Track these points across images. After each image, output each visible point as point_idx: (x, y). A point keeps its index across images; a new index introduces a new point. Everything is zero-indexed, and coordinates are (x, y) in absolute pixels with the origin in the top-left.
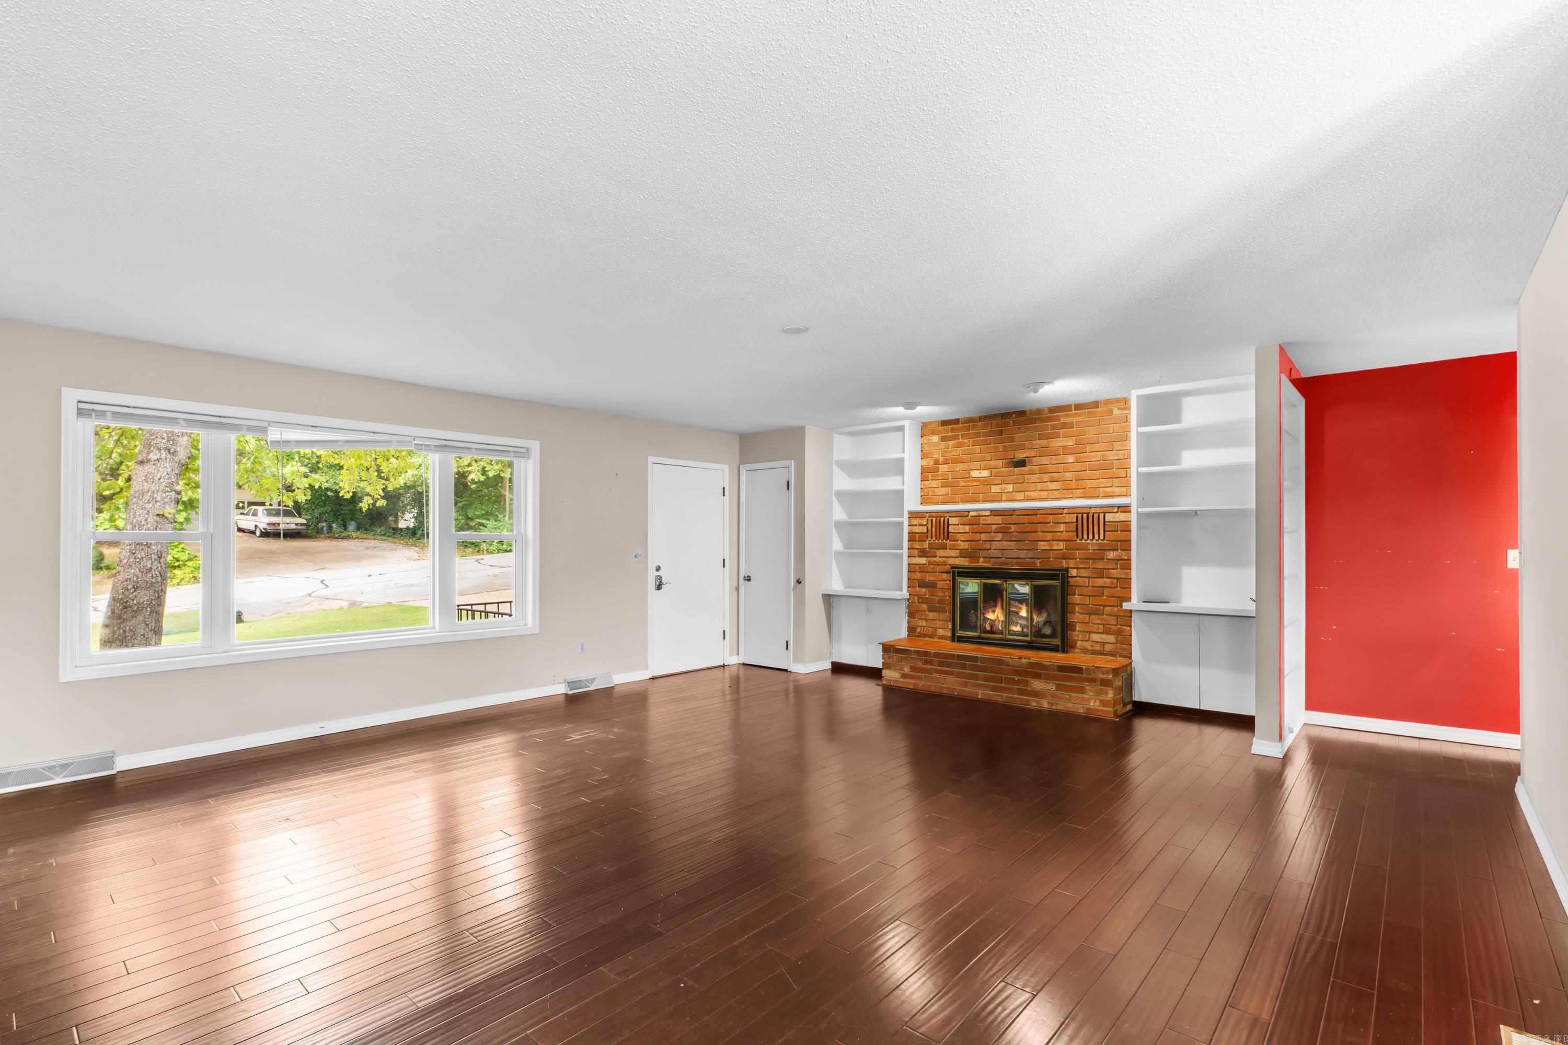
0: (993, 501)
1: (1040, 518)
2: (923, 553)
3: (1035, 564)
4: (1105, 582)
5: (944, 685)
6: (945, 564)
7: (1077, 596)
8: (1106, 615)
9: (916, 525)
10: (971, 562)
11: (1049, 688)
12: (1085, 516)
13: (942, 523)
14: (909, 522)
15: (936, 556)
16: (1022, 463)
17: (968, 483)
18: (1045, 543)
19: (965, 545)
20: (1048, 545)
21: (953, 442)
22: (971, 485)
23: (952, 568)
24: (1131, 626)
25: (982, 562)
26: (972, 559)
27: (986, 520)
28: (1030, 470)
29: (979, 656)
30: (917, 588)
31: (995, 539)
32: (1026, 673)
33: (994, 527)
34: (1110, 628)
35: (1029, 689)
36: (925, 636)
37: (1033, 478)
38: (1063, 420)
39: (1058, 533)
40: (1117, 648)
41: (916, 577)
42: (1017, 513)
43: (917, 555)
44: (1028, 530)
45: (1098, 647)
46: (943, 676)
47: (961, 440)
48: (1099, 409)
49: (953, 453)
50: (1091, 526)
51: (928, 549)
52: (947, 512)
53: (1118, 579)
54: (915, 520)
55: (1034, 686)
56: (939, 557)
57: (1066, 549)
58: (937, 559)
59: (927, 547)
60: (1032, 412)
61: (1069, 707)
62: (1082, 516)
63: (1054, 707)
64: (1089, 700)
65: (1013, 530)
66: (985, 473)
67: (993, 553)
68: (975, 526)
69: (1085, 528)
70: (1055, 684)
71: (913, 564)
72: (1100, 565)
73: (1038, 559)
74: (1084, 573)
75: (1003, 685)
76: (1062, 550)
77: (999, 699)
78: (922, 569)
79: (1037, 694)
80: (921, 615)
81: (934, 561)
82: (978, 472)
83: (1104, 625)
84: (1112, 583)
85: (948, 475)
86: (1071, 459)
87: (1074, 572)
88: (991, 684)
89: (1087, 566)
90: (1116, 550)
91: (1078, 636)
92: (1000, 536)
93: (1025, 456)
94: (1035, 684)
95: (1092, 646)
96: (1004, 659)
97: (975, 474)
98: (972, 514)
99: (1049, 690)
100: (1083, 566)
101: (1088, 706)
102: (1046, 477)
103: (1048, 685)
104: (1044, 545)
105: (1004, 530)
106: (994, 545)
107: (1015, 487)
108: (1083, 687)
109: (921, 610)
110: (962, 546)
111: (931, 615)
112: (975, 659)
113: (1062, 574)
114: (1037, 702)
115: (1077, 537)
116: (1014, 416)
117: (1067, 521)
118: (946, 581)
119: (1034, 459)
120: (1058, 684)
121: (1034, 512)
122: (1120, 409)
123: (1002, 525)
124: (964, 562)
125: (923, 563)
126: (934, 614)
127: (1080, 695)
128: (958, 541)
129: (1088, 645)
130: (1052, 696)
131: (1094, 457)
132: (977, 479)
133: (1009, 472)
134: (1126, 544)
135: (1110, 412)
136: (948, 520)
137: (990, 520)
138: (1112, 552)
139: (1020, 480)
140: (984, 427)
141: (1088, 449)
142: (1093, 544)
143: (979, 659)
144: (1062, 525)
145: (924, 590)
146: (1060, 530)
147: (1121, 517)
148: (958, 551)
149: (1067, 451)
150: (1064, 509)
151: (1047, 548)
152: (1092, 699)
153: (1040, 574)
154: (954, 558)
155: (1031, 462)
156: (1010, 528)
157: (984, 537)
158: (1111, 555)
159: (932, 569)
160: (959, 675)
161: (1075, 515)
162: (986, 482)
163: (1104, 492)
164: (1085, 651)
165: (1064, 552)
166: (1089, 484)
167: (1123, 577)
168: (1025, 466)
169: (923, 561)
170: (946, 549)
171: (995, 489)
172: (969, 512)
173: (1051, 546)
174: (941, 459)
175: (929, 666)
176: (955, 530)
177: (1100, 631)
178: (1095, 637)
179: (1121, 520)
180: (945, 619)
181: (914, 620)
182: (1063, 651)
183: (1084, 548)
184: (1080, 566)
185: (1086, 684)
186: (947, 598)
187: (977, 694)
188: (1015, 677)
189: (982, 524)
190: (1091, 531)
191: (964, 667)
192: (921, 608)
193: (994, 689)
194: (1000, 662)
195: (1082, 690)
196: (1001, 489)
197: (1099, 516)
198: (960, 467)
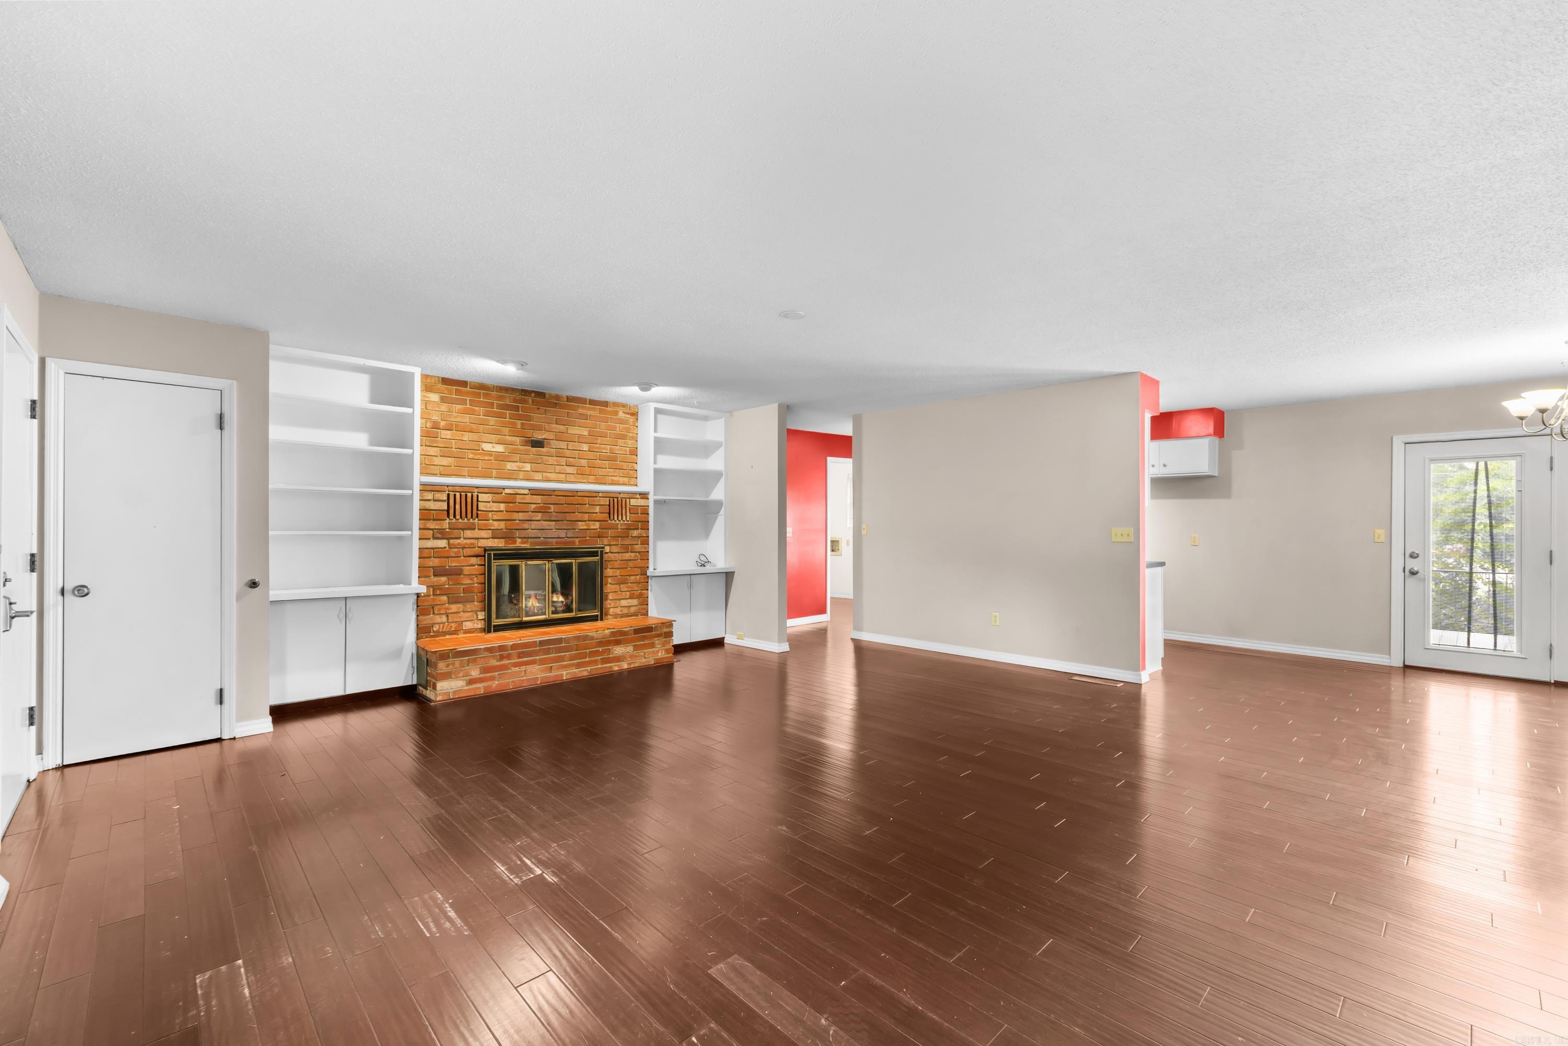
0: (509, 479)
1: (579, 500)
2: (440, 534)
3: (574, 543)
4: (631, 556)
5: (524, 678)
6: (472, 546)
7: (608, 570)
8: (631, 583)
9: (430, 500)
10: (506, 543)
11: (628, 650)
12: (616, 499)
13: (469, 500)
14: (421, 495)
15: (459, 538)
16: (538, 444)
17: (479, 456)
18: (583, 523)
19: (499, 525)
20: (586, 524)
21: (459, 406)
22: (482, 458)
23: (485, 550)
24: (648, 590)
25: (520, 543)
26: (508, 539)
27: (524, 499)
28: (548, 452)
29: (564, 637)
30: (432, 577)
31: (534, 519)
32: (609, 643)
33: (533, 506)
34: (633, 593)
35: (611, 656)
36: (445, 634)
37: (551, 460)
38: (580, 411)
39: (594, 514)
40: (639, 609)
41: (431, 564)
42: (556, 493)
43: (431, 536)
44: (567, 510)
45: (625, 611)
46: (523, 668)
47: (468, 406)
48: (608, 409)
49: (459, 419)
50: (620, 509)
51: (447, 530)
52: (477, 488)
53: (639, 552)
54: (430, 494)
55: (617, 652)
56: (464, 538)
57: (600, 528)
58: (462, 541)
59: (448, 527)
60: (551, 396)
61: (644, 663)
62: (614, 500)
63: (632, 666)
64: (658, 652)
65: (552, 510)
66: (500, 448)
67: (531, 533)
68: (510, 505)
69: (616, 511)
70: (633, 646)
71: (426, 548)
72: (627, 542)
73: (577, 538)
74: (615, 549)
75: (587, 659)
76: (596, 529)
77: (585, 674)
78: (437, 553)
79: (618, 659)
80: (440, 610)
81: (459, 544)
82: (491, 445)
83: (629, 591)
84: (635, 556)
85: (452, 443)
86: (585, 447)
87: (607, 549)
88: (576, 661)
89: (617, 543)
90: (638, 529)
91: (610, 604)
92: (539, 516)
93: (543, 437)
94: (617, 650)
95: (621, 611)
96: (588, 634)
97: (487, 447)
98: (507, 491)
99: (628, 652)
100: (615, 543)
101: (657, 657)
102: (563, 460)
103: (627, 648)
104: (582, 525)
105: (543, 510)
106: (534, 525)
107: (532, 467)
108: (654, 642)
109: (439, 603)
110: (496, 525)
111: (454, 608)
112: (559, 641)
113: (601, 551)
114: (619, 666)
115: (610, 519)
116: (533, 395)
117: (602, 503)
118: (474, 565)
119: (552, 442)
120: (635, 645)
121: (574, 493)
122: (624, 412)
123: (540, 505)
124: (499, 543)
125: (443, 546)
126: (458, 605)
127: (651, 650)
128: (489, 520)
129: (618, 611)
130: (631, 657)
131: (604, 449)
132: (489, 453)
133: (527, 450)
134: (645, 525)
135: (616, 413)
136: (478, 496)
137: (528, 499)
138: (635, 531)
139: (538, 460)
140: (500, 398)
141: (599, 441)
142: (621, 524)
143: (563, 640)
144: (598, 507)
145: (443, 579)
146: (596, 512)
147: (642, 502)
148: (490, 531)
149: (581, 439)
150: (599, 493)
151: (585, 528)
152: (659, 650)
153: (582, 552)
154: (485, 540)
155: (549, 444)
156: (550, 508)
157: (521, 516)
158: (635, 533)
159: (455, 553)
160: (542, 662)
161: (608, 499)
162: (501, 458)
163: (612, 480)
164: (616, 616)
165: (599, 531)
166: (601, 472)
167: (643, 550)
168: (543, 447)
169: (442, 543)
170: (474, 529)
171: (510, 466)
172: (504, 489)
173: (588, 525)
174: (443, 424)
175: (505, 662)
176: (486, 508)
177: (627, 597)
178: (624, 603)
179: (642, 505)
180: (474, 609)
181: (428, 617)
182: (602, 619)
183: (615, 527)
184: (612, 543)
185: (656, 639)
186: (476, 585)
187: (562, 675)
188: (599, 649)
189: (519, 503)
190: (620, 513)
191: (547, 652)
192: (440, 601)
193: (578, 666)
194: (586, 638)
195: (652, 645)
196: (518, 467)
197: (626, 500)
198: (467, 437)
